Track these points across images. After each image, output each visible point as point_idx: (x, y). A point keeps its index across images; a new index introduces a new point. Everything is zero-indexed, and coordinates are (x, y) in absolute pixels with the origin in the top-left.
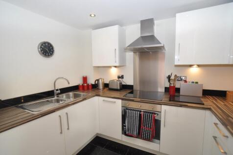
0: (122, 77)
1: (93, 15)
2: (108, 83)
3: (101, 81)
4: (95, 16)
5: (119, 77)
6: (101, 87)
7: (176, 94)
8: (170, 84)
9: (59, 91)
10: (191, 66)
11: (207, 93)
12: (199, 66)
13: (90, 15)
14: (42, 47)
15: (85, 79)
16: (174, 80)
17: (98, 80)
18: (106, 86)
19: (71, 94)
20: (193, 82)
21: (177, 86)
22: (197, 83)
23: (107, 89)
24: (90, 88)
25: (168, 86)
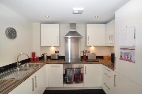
0: (58, 52)
1: (47, 17)
2: (50, 56)
3: (45, 55)
4: (48, 17)
5: (56, 52)
6: (45, 58)
7: (87, 59)
8: (84, 54)
9: (20, 63)
10: (91, 46)
11: (98, 57)
12: (94, 46)
13: (46, 17)
14: (9, 31)
15: (34, 54)
16: (86, 52)
17: (44, 54)
18: (49, 57)
19: (27, 64)
20: (93, 53)
21: (87, 55)
22: (94, 53)
23: (50, 59)
24: (38, 59)
25: (83, 56)
